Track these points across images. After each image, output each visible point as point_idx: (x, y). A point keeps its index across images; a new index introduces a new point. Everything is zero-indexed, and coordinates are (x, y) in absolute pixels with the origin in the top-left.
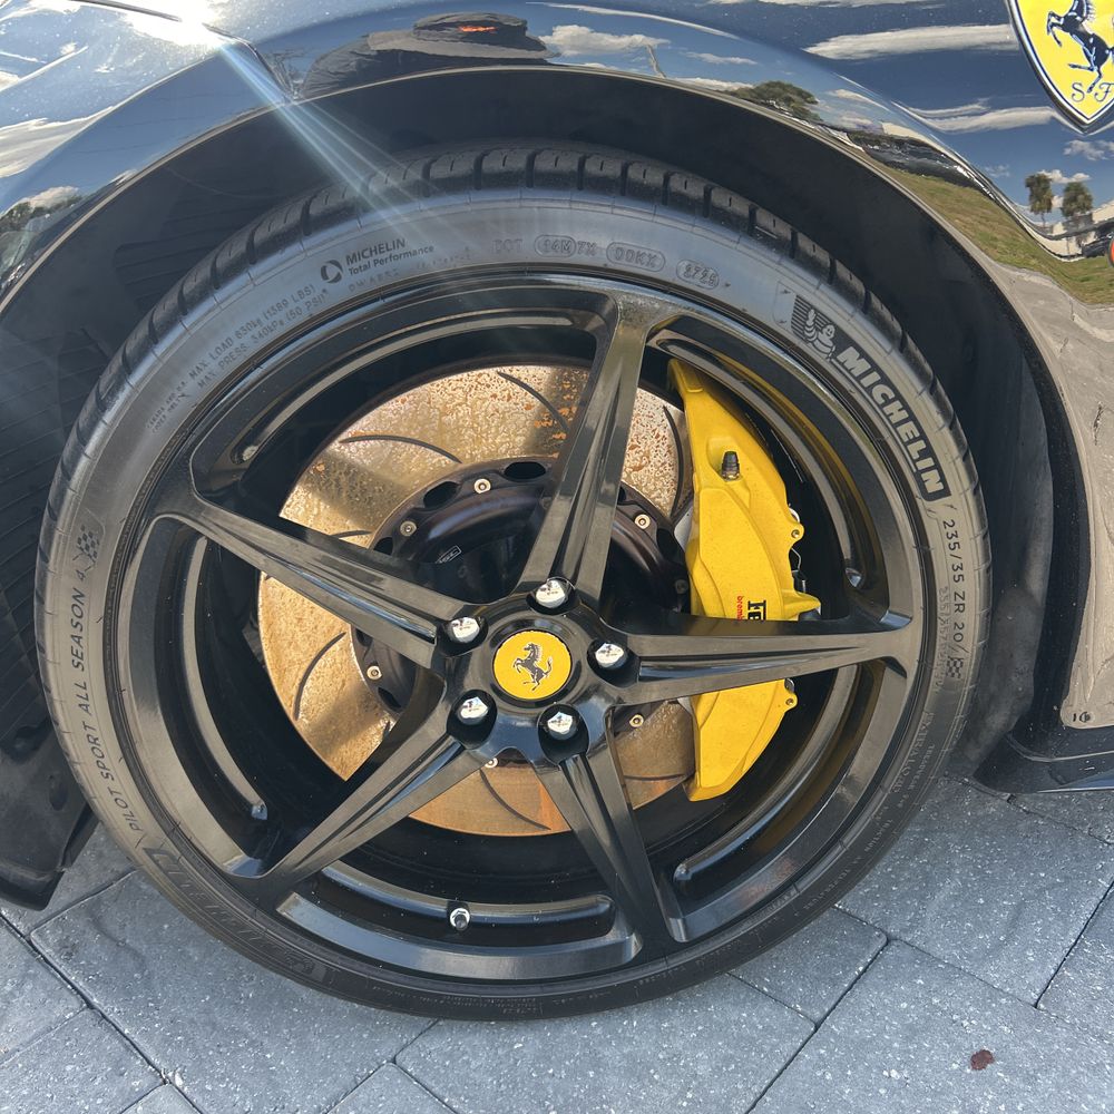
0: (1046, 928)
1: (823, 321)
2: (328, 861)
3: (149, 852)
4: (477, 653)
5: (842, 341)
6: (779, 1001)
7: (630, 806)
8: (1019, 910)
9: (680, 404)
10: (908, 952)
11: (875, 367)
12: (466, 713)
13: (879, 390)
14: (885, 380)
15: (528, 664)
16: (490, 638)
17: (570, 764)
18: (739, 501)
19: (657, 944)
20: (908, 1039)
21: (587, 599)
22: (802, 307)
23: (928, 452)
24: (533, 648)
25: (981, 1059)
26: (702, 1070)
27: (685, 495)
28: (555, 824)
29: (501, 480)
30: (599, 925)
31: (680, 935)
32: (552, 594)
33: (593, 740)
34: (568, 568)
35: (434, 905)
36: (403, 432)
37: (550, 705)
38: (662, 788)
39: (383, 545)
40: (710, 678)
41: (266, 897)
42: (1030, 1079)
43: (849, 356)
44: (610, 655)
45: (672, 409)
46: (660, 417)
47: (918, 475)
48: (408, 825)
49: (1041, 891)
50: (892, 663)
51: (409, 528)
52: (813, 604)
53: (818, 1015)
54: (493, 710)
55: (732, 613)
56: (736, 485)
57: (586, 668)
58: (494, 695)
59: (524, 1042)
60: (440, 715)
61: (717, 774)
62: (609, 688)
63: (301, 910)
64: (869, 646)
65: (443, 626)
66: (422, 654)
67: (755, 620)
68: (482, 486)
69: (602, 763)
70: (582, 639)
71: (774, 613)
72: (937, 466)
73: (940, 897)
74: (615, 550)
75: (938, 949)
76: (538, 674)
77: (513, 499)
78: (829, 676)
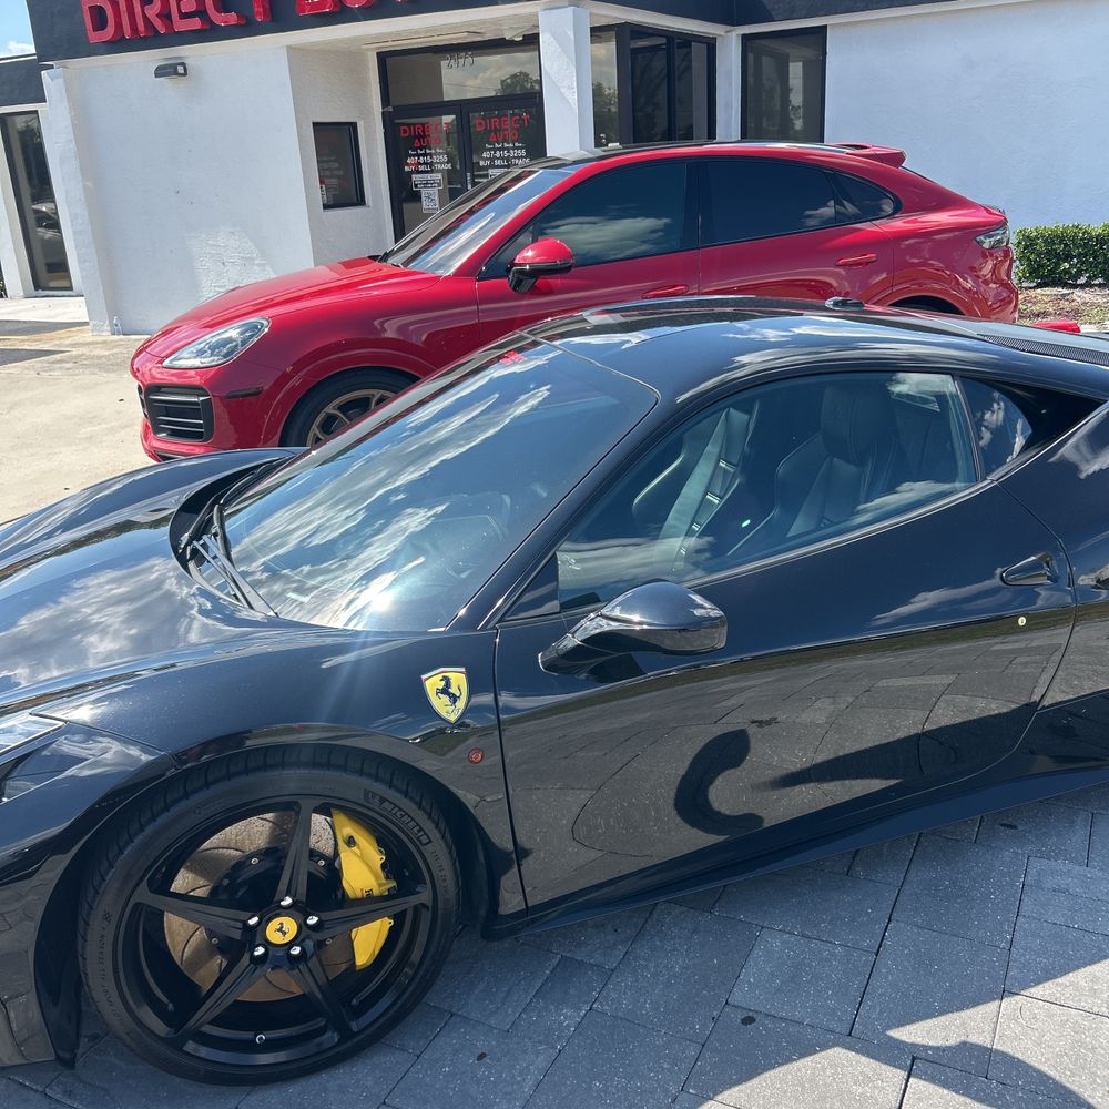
0: (519, 997)
1: (374, 795)
2: (201, 1025)
3: (128, 1034)
4: (259, 928)
5: (383, 800)
6: (403, 1050)
7: (327, 977)
8: (509, 991)
9: (331, 817)
10: (459, 1018)
11: (396, 806)
12: (256, 953)
13: (398, 814)
14: (401, 809)
15: (280, 930)
16: (263, 923)
17: (301, 967)
18: (356, 855)
19: (346, 1035)
20: (454, 1055)
21: (301, 902)
22: (366, 792)
23: (421, 829)
24: (281, 924)
25: (482, 1056)
26: (370, 1084)
27: (336, 854)
28: (297, 991)
29: (261, 857)
30: (321, 1031)
31: (355, 1029)
32: (288, 901)
33: (309, 955)
34: (293, 892)
35: (247, 1035)
36: (221, 845)
37: (290, 944)
38: (344, 967)
39: (214, 892)
40: (354, 923)
41: (177, 1045)
42: (499, 1060)
43: (386, 804)
44: (313, 920)
45: (329, 819)
46: (324, 821)
47: (418, 838)
48: (237, 1003)
49: (520, 981)
50: (423, 905)
51: (226, 882)
52: (393, 884)
53: (418, 1052)
54: (267, 950)
55: (359, 896)
56: (355, 849)
57: (304, 928)
58: (267, 944)
59: (293, 1089)
60: (246, 957)
61: (363, 957)
62: (313, 934)
63: (190, 1047)
64: (413, 900)
65: (245, 923)
66: (237, 935)
67: (369, 898)
68: (254, 861)
69: (313, 962)
70: (301, 917)
71: (376, 892)
72: (425, 834)
73: (477, 991)
74: (310, 875)
75: (472, 1015)
76: (284, 933)
77: (268, 864)
78: (404, 912)
